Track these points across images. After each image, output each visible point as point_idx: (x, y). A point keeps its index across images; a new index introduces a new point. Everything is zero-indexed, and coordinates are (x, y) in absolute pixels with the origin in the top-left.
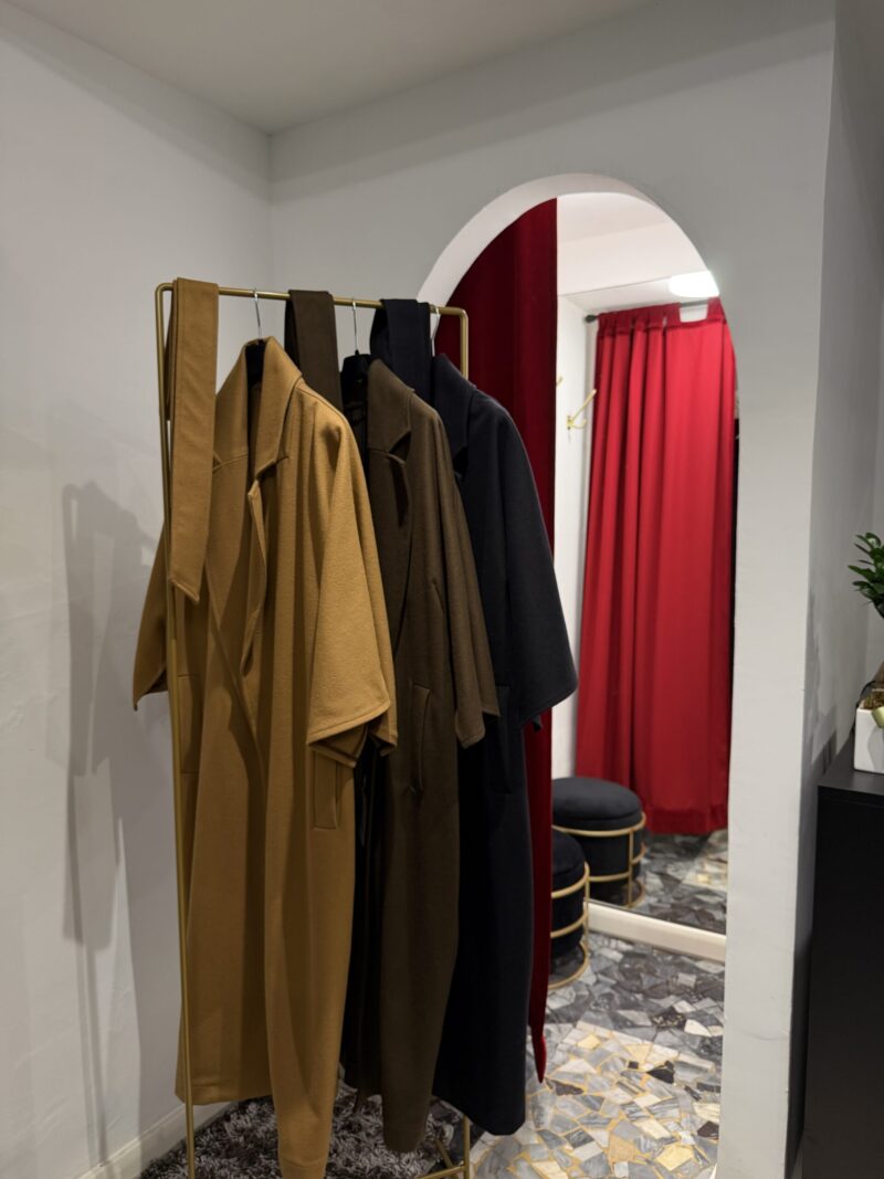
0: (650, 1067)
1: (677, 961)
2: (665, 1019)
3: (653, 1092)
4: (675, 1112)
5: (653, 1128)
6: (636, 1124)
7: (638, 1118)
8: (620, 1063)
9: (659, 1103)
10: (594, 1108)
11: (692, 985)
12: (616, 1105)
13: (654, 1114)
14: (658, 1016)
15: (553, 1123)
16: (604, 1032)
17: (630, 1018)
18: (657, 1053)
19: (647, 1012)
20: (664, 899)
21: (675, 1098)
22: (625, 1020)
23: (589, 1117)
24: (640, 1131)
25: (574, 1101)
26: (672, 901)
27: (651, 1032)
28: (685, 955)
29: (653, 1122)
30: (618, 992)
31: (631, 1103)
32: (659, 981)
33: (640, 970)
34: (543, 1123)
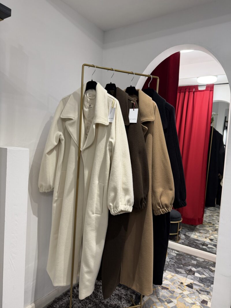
0: (187, 284)
1: (191, 257)
2: (189, 272)
3: (188, 291)
4: (194, 296)
5: (189, 300)
6: (184, 299)
7: (184, 297)
8: (178, 282)
9: (189, 294)
10: (172, 293)
11: (196, 264)
12: (178, 293)
13: (188, 296)
14: (187, 271)
15: (162, 297)
16: (173, 274)
17: (180, 271)
18: (188, 281)
19: (184, 269)
20: (186, 241)
21: (194, 293)
22: (178, 271)
23: (171, 296)
24: (185, 301)
25: (167, 291)
26: (188, 242)
27: (186, 275)
28: (193, 256)
29: (188, 298)
30: (176, 264)
31: (182, 293)
32: (187, 262)
33: (181, 259)
34: (159, 296)
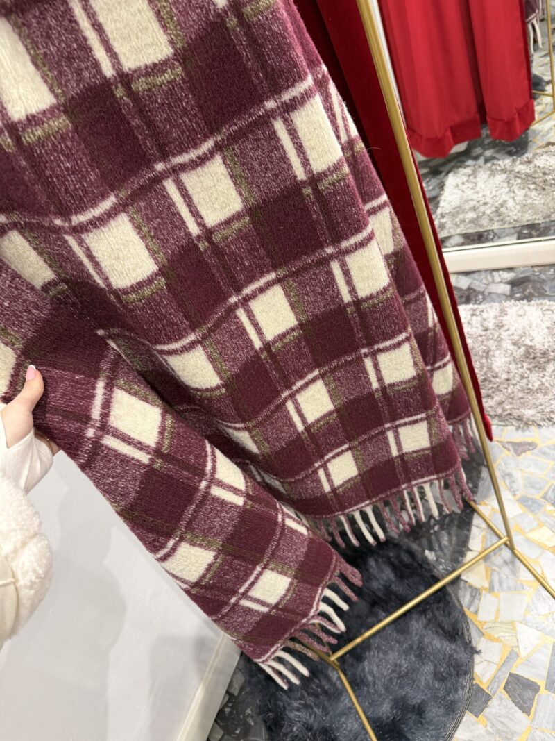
15: (525, 487)
25: (534, 457)
34: (517, 490)
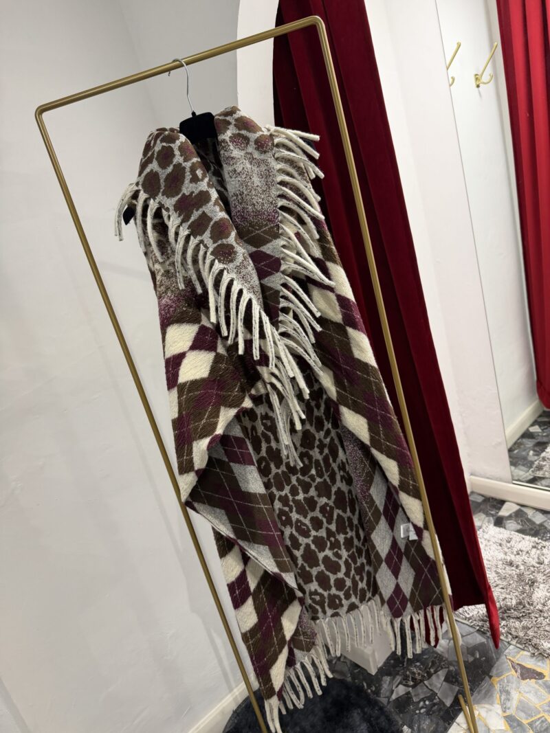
15: (517, 708)
25: (537, 686)
34: (509, 709)
